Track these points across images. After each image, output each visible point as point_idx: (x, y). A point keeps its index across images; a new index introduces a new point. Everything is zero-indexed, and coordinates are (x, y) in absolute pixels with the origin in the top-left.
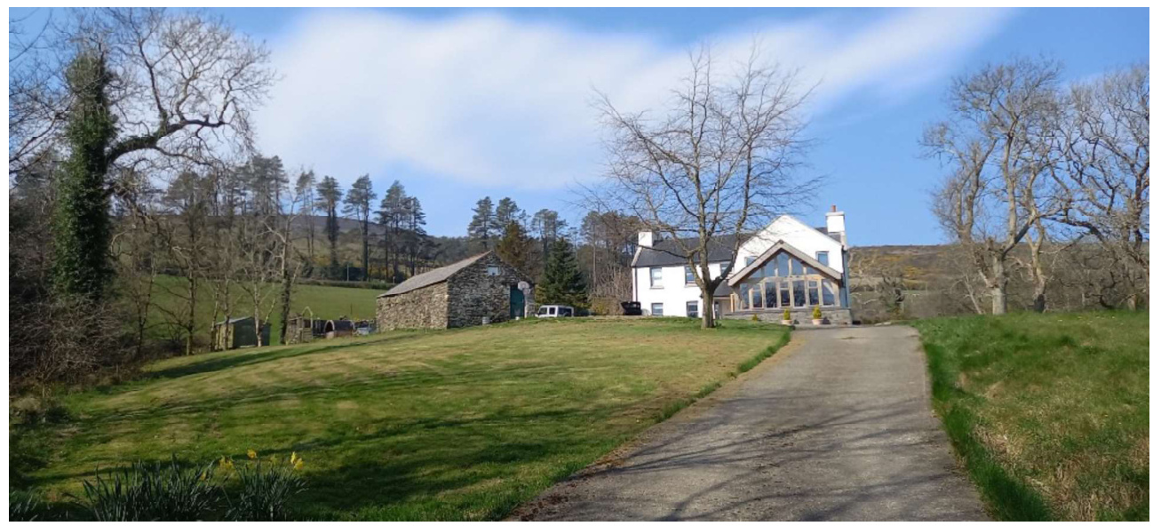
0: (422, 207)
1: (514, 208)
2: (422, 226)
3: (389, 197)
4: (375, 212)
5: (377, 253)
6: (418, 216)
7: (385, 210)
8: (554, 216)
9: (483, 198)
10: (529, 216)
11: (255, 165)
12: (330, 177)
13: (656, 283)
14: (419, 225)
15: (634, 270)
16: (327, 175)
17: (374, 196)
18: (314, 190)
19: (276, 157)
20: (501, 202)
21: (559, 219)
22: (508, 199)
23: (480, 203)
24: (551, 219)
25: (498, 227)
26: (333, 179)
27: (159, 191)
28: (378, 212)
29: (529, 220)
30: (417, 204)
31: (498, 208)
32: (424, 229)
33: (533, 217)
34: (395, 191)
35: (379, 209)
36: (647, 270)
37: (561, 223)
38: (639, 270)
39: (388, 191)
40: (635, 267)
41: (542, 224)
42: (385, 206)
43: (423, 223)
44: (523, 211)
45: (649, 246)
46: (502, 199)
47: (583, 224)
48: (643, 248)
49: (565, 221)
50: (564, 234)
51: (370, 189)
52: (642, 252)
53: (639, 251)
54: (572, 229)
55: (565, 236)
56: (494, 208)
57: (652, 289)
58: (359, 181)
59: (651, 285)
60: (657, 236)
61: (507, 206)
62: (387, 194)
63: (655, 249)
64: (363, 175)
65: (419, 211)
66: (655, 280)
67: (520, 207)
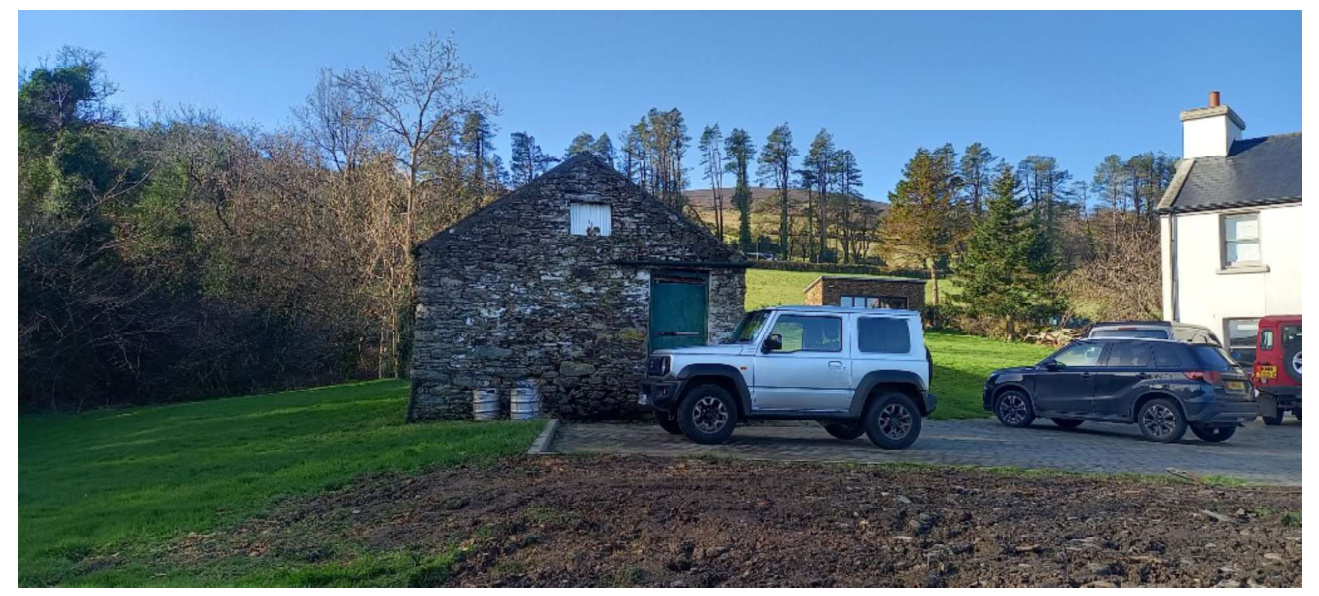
0: (857, 163)
1: (987, 156)
2: (856, 188)
3: (813, 152)
4: (795, 172)
5: (799, 224)
6: (854, 175)
7: (808, 168)
8: (1050, 164)
9: (942, 146)
11: (654, 122)
12: (739, 129)
14: (853, 187)
15: (1165, 222)
16: (736, 127)
17: (795, 152)
18: (722, 146)
19: (675, 109)
20: (969, 150)
21: (1058, 169)
22: (977, 146)
23: (938, 152)
24: (1047, 173)
26: (743, 132)
27: (556, 160)
28: (799, 171)
30: (849, 159)
31: (964, 157)
32: (861, 192)
34: (821, 143)
35: (803, 168)
36: (1212, 219)
37: (1062, 176)
38: (1183, 221)
39: (812, 145)
40: (1174, 211)
41: (1031, 179)
42: (808, 163)
43: (858, 185)
44: (1003, 159)
45: (1216, 158)
46: (970, 146)
47: (1097, 175)
48: (1195, 162)
49: (1067, 172)
50: (1067, 190)
51: (790, 143)
52: (1194, 170)
53: (1182, 170)
54: (1078, 183)
55: (1068, 193)
56: (957, 159)
57: (1224, 271)
58: (776, 132)
59: (1225, 263)
60: (1242, 126)
61: (977, 155)
62: (811, 148)
63: (1235, 166)
64: (781, 125)
65: (854, 167)
66: (1239, 247)
67: (994, 153)
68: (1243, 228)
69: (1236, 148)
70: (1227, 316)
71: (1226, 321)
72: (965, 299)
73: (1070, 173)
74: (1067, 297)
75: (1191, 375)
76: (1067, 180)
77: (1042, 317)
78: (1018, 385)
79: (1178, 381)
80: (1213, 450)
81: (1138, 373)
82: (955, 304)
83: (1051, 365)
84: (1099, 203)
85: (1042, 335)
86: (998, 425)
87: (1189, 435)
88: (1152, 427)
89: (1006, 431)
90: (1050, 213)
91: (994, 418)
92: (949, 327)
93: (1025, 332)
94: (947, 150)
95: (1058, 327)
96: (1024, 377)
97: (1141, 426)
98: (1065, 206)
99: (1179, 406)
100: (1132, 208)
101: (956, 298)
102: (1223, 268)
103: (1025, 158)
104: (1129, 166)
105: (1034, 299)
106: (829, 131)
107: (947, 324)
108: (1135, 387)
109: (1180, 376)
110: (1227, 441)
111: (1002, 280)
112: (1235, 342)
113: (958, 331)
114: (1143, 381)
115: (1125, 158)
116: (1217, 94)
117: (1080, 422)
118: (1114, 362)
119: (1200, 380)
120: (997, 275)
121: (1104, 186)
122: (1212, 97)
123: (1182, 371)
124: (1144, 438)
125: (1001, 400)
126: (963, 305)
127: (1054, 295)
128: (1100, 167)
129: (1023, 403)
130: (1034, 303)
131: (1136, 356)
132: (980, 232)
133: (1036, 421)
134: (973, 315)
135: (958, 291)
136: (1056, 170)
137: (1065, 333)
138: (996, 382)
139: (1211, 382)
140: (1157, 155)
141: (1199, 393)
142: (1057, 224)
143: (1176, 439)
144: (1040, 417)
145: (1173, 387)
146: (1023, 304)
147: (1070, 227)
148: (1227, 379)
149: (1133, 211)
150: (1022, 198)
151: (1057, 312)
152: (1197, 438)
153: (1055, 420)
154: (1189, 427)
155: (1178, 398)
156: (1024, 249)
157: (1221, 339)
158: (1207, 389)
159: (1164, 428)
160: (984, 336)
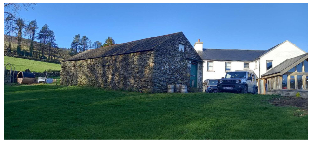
0: (55, 34)
2: (54, 41)
3: (43, 29)
6: (53, 38)
7: (41, 33)
9: (77, 35)
10: (92, 43)
12: (21, 18)
13: (210, 68)
14: (53, 41)
17: (37, 28)
22: (85, 36)
23: (76, 36)
25: (81, 45)
28: (39, 34)
29: (92, 44)
30: (53, 33)
31: (82, 38)
34: (45, 28)
35: (39, 33)
39: (42, 27)
42: (41, 32)
43: (54, 40)
44: (90, 41)
45: (201, 51)
51: (36, 25)
56: (81, 38)
58: (32, 22)
59: (208, 70)
62: (42, 28)
63: (205, 53)
64: (34, 20)
65: (53, 36)
66: (209, 67)
67: (89, 39)
68: (210, 64)
69: (204, 50)
103: (96, 41)
106: (48, 25)
116: (199, 39)
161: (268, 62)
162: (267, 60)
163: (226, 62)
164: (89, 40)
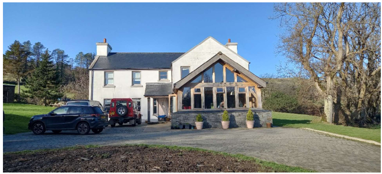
1: (42, 47)
8: (63, 52)
9: (26, 41)
15: (90, 72)
22: (39, 43)
24: (61, 54)
31: (34, 46)
33: (52, 52)
36: (102, 72)
37: (66, 56)
38: (95, 72)
40: (93, 70)
41: (56, 56)
44: (48, 49)
45: (105, 56)
46: (36, 43)
47: (76, 57)
48: (99, 57)
49: (67, 55)
50: (67, 61)
52: (99, 59)
53: (96, 59)
54: (71, 59)
55: (68, 62)
56: (32, 46)
57: (105, 87)
59: (105, 84)
60: (111, 49)
61: (39, 46)
63: (109, 59)
66: (109, 80)
67: (45, 46)
68: (110, 75)
69: (110, 54)
70: (105, 98)
71: (105, 100)
72: (29, 92)
73: (68, 56)
74: (63, 92)
75: (92, 115)
76: (67, 58)
77: (55, 98)
78: (41, 121)
79: (89, 117)
80: (97, 136)
81: (78, 115)
82: (26, 94)
83: (52, 114)
84: (77, 65)
85: (55, 104)
86: (32, 134)
87: (91, 132)
88: (81, 131)
89: (35, 136)
90: (62, 67)
91: (32, 132)
92: (23, 101)
93: (50, 103)
94: (28, 43)
95: (61, 101)
96: (42, 118)
97: (78, 131)
98: (67, 65)
99: (88, 124)
100: (86, 68)
101: (26, 92)
102: (105, 86)
103: (55, 49)
104: (86, 56)
105: (53, 93)
107: (23, 100)
108: (77, 119)
109: (89, 115)
110: (101, 133)
111: (43, 86)
112: (106, 105)
113: (26, 103)
114: (79, 117)
115: (85, 53)
116: (106, 39)
117: (61, 130)
118: (72, 112)
119: (94, 116)
120: (41, 85)
121: (78, 61)
122: (104, 40)
123: (90, 114)
124: (79, 134)
125: (35, 126)
126: (29, 94)
127: (59, 91)
128: (77, 55)
129: (42, 126)
130: (53, 94)
131: (78, 110)
132: (36, 71)
133: (46, 132)
134: (32, 97)
135: (28, 89)
136: (64, 54)
137: (62, 103)
138: (33, 120)
139: (97, 117)
140: (93, 54)
141: (94, 120)
142: (64, 70)
143: (87, 134)
144: (47, 130)
145: (88, 119)
146: (49, 94)
147: (68, 72)
148: (101, 116)
149: (86, 69)
150: (51, 61)
151: (60, 96)
152: (93, 133)
153: (53, 131)
154: (91, 130)
155: (88, 122)
156: (51, 77)
157: (103, 105)
158: (96, 119)
159: (84, 131)
160: (36, 104)
161: (184, 69)
162: (181, 67)
163: (132, 72)
164: (44, 48)
